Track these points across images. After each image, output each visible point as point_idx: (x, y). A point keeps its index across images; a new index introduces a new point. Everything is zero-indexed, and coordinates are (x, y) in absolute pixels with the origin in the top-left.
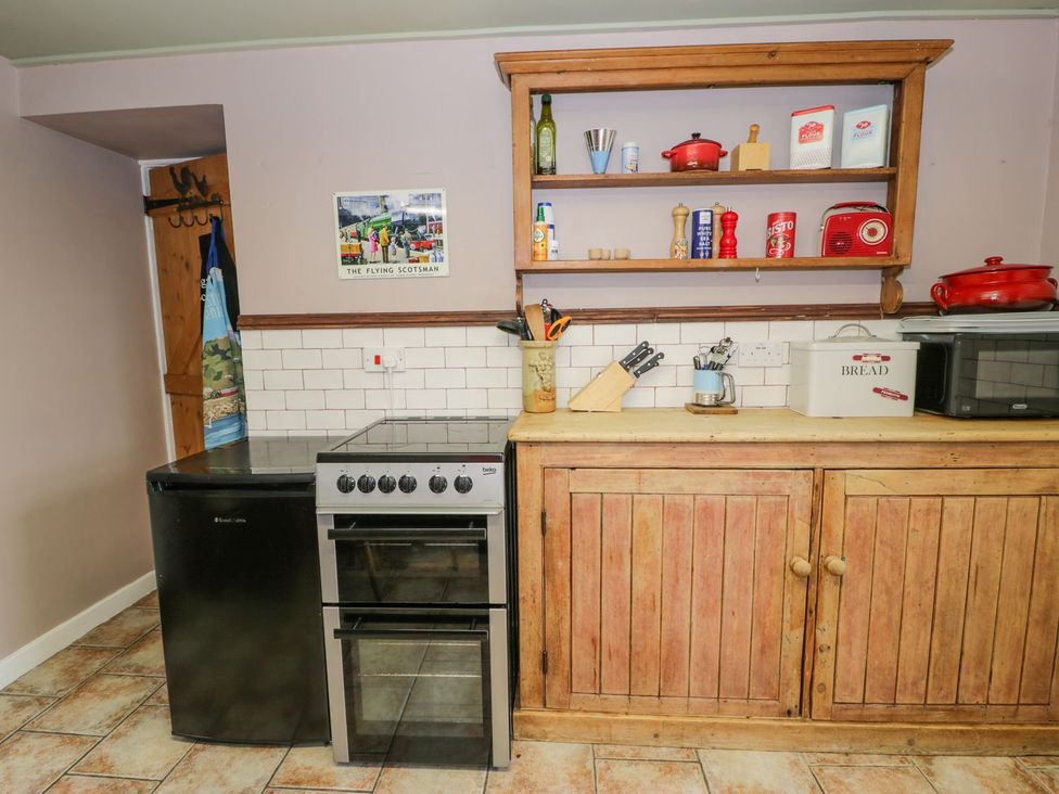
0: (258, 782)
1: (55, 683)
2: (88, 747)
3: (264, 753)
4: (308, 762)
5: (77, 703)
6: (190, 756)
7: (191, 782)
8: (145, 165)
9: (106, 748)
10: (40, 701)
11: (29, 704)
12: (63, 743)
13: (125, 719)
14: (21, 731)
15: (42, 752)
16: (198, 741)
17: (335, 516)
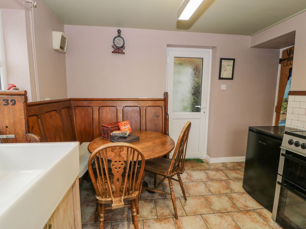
0: (252, 207)
1: (230, 166)
2: (229, 179)
3: (258, 204)
4: (266, 214)
5: (231, 171)
6: (243, 193)
7: (240, 197)
8: (281, 50)
9: (231, 181)
10: (227, 168)
11: (225, 167)
12: (225, 176)
13: (237, 179)
14: (221, 170)
15: (222, 175)
16: (247, 192)
17: (286, 150)
